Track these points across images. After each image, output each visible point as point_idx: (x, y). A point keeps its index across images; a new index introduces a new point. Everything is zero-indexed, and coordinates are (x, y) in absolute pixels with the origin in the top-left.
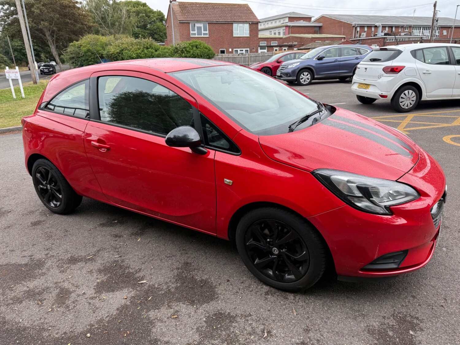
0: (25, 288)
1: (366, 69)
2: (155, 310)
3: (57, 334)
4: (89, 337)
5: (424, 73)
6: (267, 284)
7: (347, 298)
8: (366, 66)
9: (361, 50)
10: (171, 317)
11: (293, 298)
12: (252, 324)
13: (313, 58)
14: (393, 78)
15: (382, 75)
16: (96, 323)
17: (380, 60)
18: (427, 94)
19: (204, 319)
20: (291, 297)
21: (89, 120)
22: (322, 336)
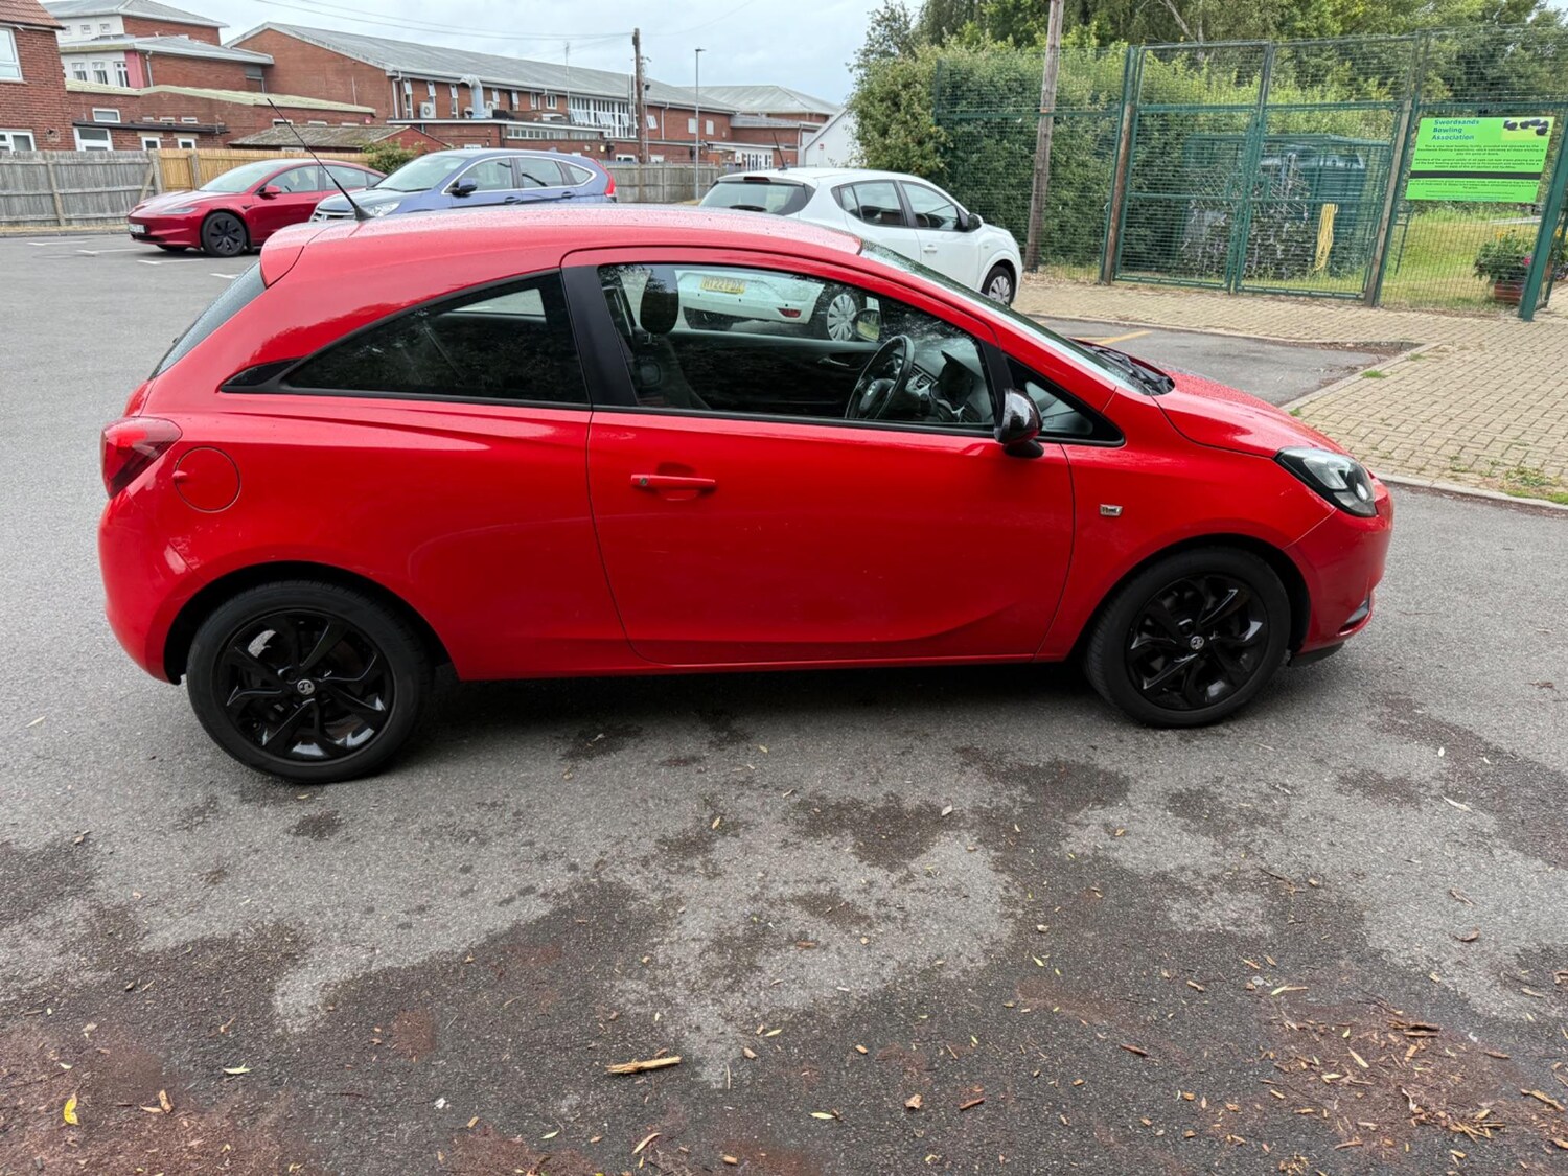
0: (696, 945)
2: (1065, 839)
3: (972, 960)
4: (1048, 931)
7: (1292, 701)
9: (571, 169)
10: (1115, 836)
12: (1243, 787)
13: (439, 187)
16: (1008, 908)
17: (765, 209)
19: (1168, 813)
21: (592, 410)
22: (1346, 759)
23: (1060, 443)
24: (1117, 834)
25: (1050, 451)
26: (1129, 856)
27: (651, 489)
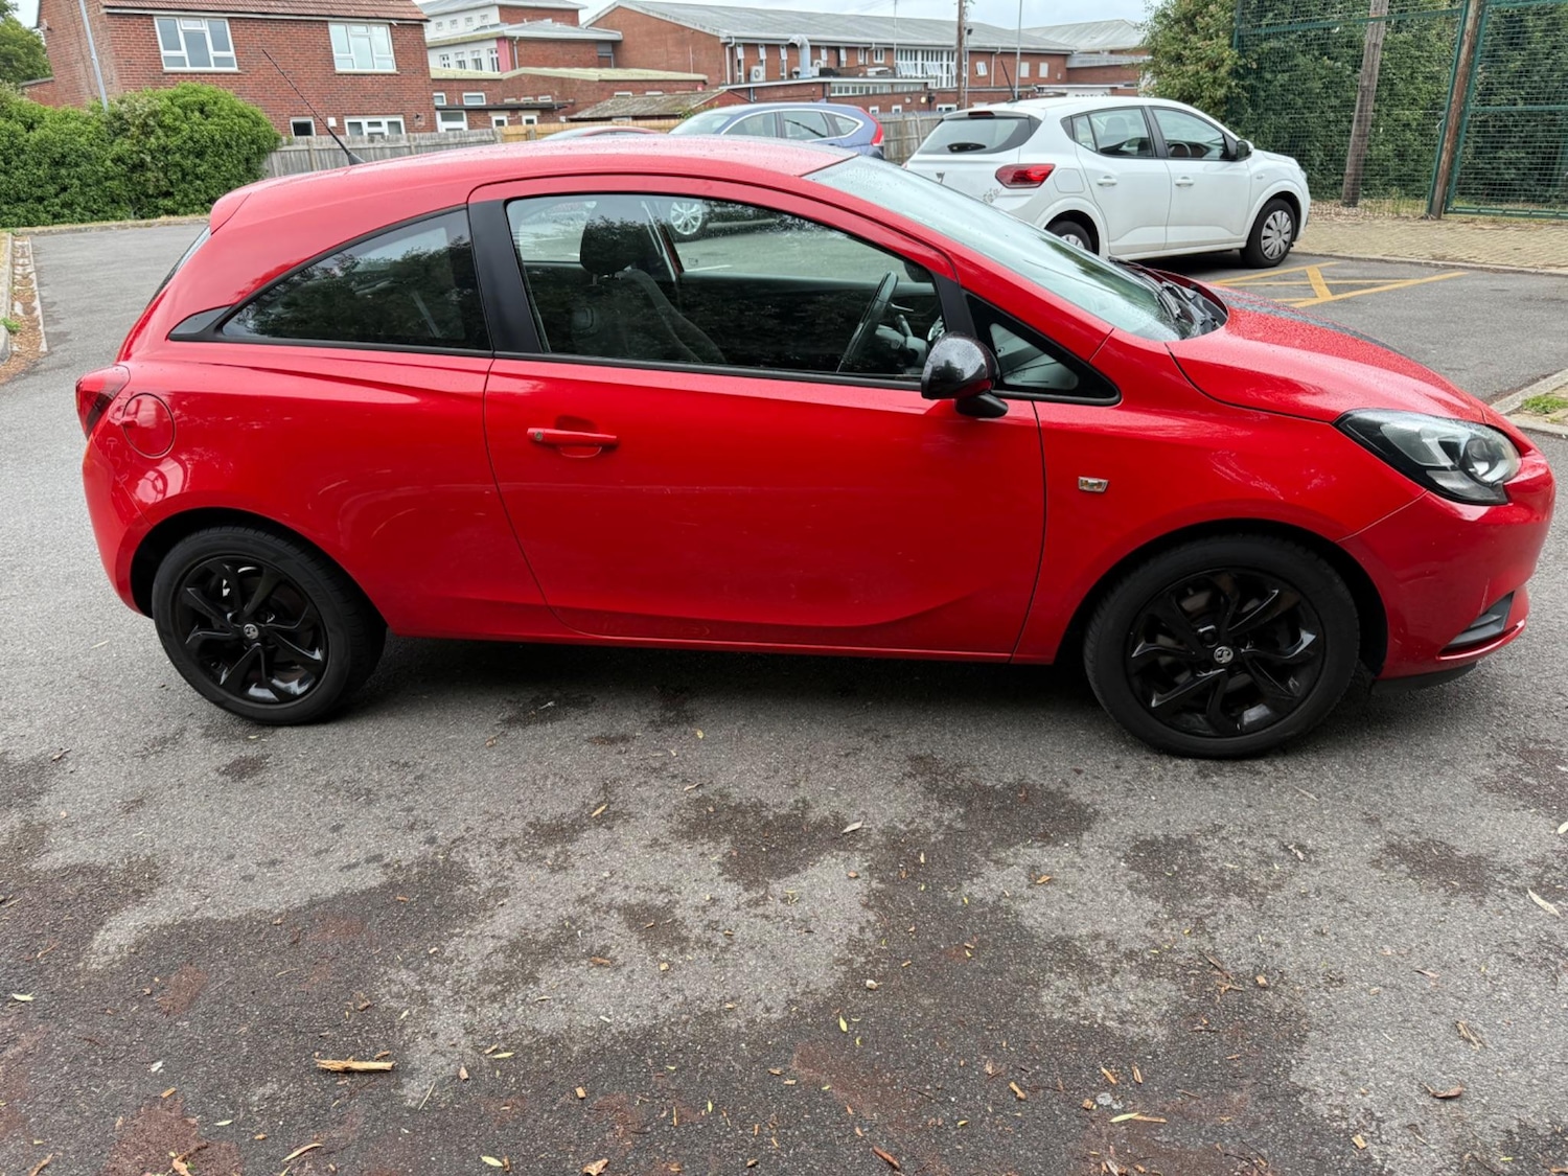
1: (940, 175)
2: (971, 880)
3: (768, 1010)
4: (877, 989)
5: (1101, 185)
6: (1186, 755)
7: (1382, 738)
8: (941, 168)
9: (837, 119)
10: (1035, 884)
11: (1270, 768)
12: (1243, 842)
14: (1027, 199)
15: (997, 194)
16: (850, 953)
17: (984, 147)
18: (1112, 244)
19: (1122, 864)
20: (1262, 765)
21: (494, 357)
22: (1413, 822)
23: (1032, 400)
24: (1039, 882)
25: (1017, 410)
26: (1038, 914)
27: (550, 444)
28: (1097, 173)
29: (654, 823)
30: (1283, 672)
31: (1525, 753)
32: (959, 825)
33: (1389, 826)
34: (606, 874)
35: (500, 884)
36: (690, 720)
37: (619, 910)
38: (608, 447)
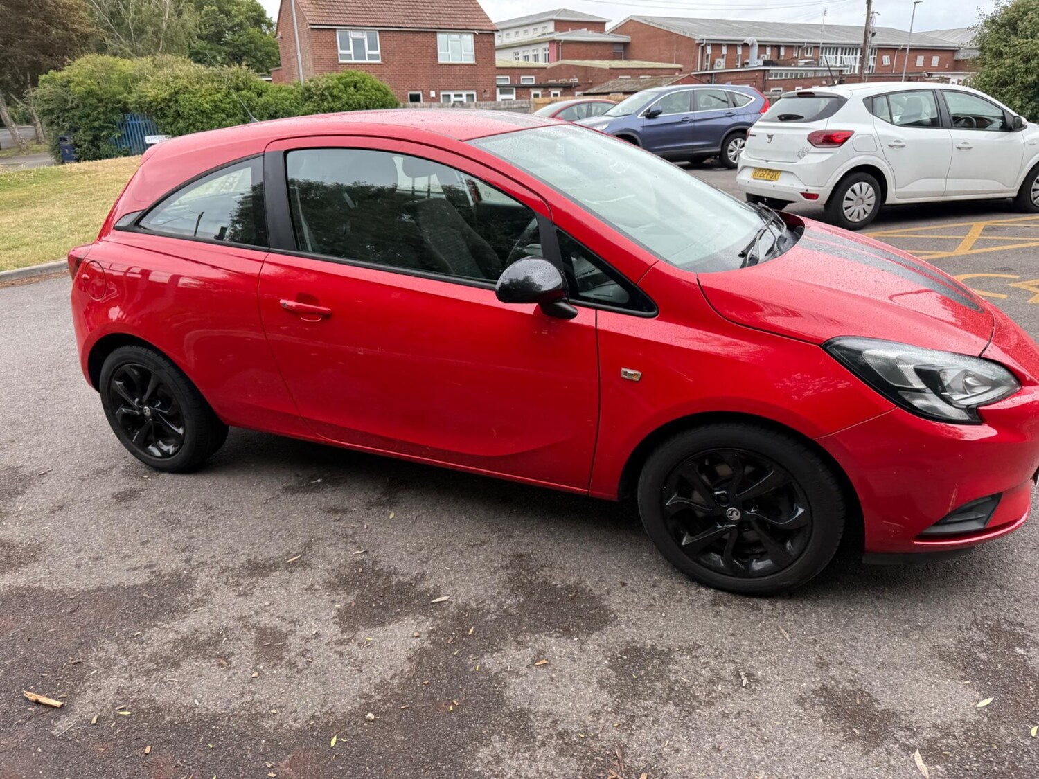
0: (172, 636)
1: (770, 137)
2: (492, 653)
3: (295, 720)
4: (373, 721)
5: (891, 146)
6: (708, 585)
7: (877, 598)
8: (771, 132)
9: (736, 96)
10: (534, 665)
11: (770, 607)
12: (708, 662)
13: (637, 113)
14: (830, 155)
15: (808, 151)
16: (375, 691)
17: (802, 117)
18: (898, 190)
19: (606, 662)
20: (766, 605)
21: (269, 251)
22: (856, 672)
23: (596, 308)
24: (537, 664)
25: (584, 317)
28: (888, 138)
29: (320, 572)
30: (782, 535)
31: (995, 631)
32: (513, 611)
33: (834, 672)
34: (267, 604)
35: (205, 597)
36: (392, 504)
37: (257, 629)
38: (326, 316)
